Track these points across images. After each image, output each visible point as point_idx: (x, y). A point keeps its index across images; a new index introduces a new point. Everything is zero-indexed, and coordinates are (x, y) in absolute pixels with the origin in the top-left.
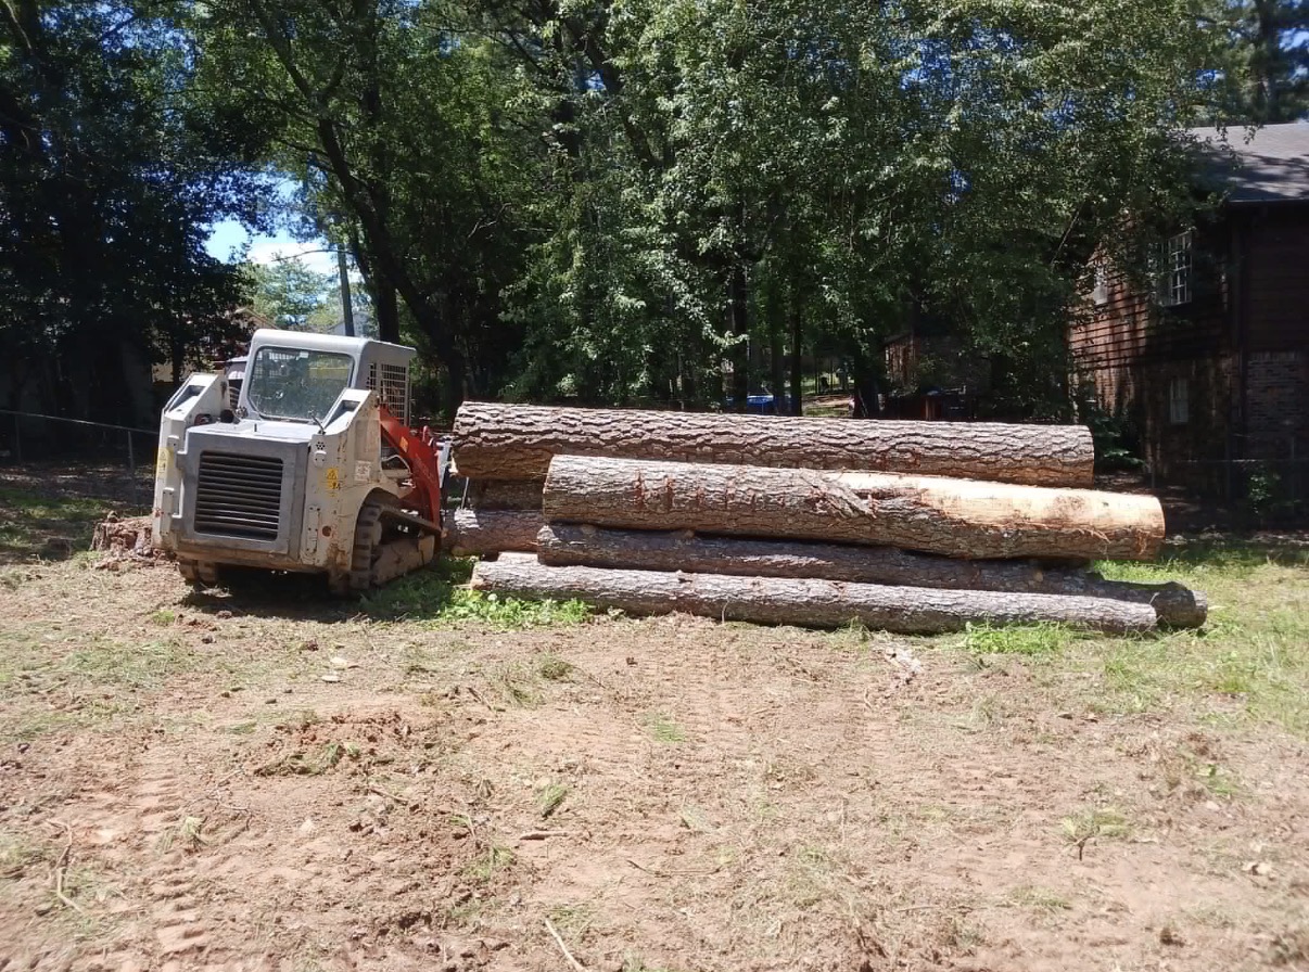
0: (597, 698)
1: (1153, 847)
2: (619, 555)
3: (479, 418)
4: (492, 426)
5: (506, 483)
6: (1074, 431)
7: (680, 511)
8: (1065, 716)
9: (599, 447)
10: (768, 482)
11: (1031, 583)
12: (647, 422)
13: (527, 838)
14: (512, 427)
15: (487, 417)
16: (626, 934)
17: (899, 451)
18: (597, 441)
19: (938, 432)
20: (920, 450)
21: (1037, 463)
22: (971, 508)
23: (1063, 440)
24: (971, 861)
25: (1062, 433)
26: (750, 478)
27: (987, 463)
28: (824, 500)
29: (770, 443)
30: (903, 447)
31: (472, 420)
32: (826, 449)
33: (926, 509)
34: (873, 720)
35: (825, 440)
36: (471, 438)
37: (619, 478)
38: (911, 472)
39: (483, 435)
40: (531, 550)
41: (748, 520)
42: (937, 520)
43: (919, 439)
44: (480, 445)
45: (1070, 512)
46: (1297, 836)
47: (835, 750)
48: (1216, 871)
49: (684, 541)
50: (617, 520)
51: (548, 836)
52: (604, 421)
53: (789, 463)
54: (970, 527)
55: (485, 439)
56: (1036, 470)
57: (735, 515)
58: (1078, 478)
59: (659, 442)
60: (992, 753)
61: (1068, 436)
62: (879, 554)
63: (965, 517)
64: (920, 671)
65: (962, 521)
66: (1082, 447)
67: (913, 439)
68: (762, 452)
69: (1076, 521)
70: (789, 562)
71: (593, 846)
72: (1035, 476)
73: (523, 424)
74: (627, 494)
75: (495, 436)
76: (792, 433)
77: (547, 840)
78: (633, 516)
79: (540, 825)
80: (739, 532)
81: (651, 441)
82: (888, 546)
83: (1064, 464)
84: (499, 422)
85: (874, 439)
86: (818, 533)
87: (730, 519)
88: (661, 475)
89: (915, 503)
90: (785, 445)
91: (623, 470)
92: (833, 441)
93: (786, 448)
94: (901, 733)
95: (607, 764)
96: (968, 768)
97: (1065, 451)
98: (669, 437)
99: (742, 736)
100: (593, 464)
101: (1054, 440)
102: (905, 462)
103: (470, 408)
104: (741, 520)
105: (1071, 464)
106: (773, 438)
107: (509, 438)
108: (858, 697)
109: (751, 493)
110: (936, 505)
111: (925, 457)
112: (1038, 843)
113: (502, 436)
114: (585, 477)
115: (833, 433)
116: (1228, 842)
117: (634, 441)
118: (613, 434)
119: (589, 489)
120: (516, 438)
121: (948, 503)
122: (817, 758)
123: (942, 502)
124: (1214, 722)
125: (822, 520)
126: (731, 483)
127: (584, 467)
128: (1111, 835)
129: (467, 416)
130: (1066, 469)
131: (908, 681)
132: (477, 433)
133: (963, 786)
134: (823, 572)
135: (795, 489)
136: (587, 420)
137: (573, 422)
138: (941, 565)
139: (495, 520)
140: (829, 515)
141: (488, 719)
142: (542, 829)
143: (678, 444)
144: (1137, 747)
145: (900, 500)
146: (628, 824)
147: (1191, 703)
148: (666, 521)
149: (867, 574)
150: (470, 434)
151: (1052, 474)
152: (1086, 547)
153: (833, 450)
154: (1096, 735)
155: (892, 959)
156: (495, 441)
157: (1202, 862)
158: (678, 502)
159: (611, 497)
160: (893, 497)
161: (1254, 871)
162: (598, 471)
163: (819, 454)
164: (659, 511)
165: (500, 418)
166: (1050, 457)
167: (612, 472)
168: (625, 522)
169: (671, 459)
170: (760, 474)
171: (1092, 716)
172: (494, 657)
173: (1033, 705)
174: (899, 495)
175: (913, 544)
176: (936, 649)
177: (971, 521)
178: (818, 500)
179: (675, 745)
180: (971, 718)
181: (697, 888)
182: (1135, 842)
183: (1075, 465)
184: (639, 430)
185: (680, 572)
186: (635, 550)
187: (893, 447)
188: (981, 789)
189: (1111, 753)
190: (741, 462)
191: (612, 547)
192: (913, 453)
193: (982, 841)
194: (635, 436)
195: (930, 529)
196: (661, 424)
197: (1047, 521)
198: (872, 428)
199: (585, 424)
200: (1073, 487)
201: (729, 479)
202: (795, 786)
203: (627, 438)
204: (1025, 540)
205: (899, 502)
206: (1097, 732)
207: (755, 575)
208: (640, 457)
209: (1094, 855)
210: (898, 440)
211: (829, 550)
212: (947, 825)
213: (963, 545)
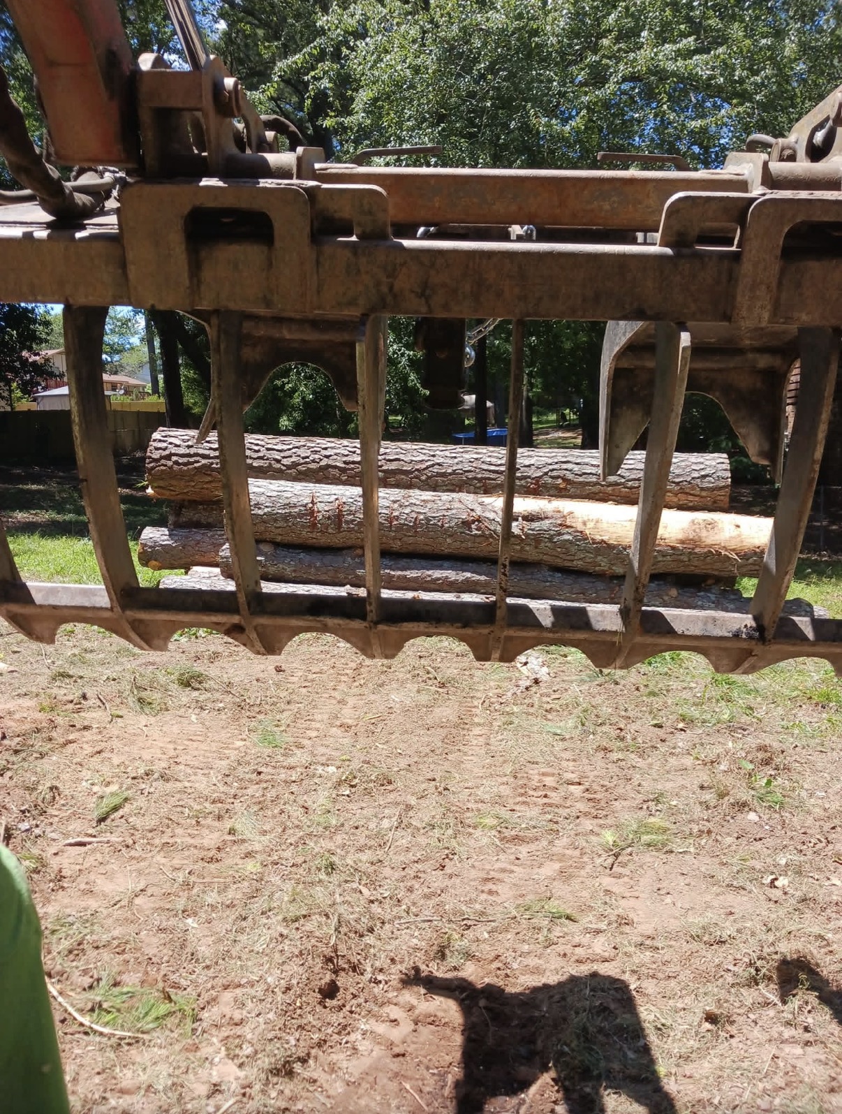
0: (221, 705)
1: (687, 857)
2: (295, 571)
3: (171, 443)
4: (182, 451)
5: (201, 503)
6: (714, 459)
7: (350, 530)
8: (655, 726)
9: (280, 471)
10: (429, 505)
11: (666, 598)
12: (326, 449)
13: (71, 845)
14: (201, 451)
15: (177, 442)
16: (118, 946)
17: (551, 477)
18: (278, 466)
19: (586, 460)
20: (570, 476)
21: (677, 488)
22: (611, 530)
23: (702, 466)
24: (503, 870)
25: (702, 460)
26: (414, 501)
27: (631, 488)
28: (479, 521)
29: (435, 470)
30: (555, 473)
31: (164, 445)
32: (487, 475)
33: (570, 530)
34: (479, 724)
35: (485, 467)
36: (163, 461)
37: (294, 500)
38: (562, 497)
39: (174, 458)
40: (216, 565)
41: (411, 540)
42: (579, 540)
43: (569, 466)
44: (171, 468)
45: (704, 534)
46: (830, 847)
47: (427, 755)
48: (735, 883)
49: (353, 559)
50: (292, 538)
51: (90, 843)
52: (285, 447)
53: (451, 488)
54: (610, 547)
55: (176, 463)
56: (676, 495)
57: (399, 535)
58: (715, 502)
59: (336, 467)
60: (574, 760)
61: (707, 463)
62: (528, 571)
63: (605, 538)
64: (544, 678)
65: (603, 541)
66: (719, 474)
67: (565, 466)
68: (429, 478)
69: (709, 541)
70: (447, 577)
71: (133, 853)
72: (675, 500)
73: (211, 449)
74: (300, 515)
75: (185, 460)
76: (456, 460)
77: (89, 847)
78: (306, 535)
79: (91, 831)
80: (404, 550)
81: (328, 466)
82: (536, 564)
83: (702, 489)
84: (189, 447)
85: (529, 466)
86: (474, 552)
87: (394, 538)
88: (333, 498)
89: (560, 525)
90: (449, 471)
91: (298, 492)
92: (493, 468)
93: (450, 474)
94: (500, 737)
95: (189, 771)
96: (544, 774)
97: (704, 477)
98: (345, 462)
99: (346, 741)
100: (272, 487)
101: (694, 467)
102: (557, 487)
103: (163, 434)
104: (405, 539)
105: (707, 489)
106: (439, 464)
107: (198, 462)
108: (476, 703)
109: (414, 515)
110: (580, 527)
111: (575, 483)
112: (577, 853)
113: (192, 460)
114: (262, 499)
115: (493, 460)
116: (756, 855)
117: (313, 466)
118: (292, 460)
119: (266, 510)
120: (204, 461)
121: (590, 525)
122: (403, 763)
123: (584, 523)
124: (796, 731)
125: (478, 540)
126: (396, 506)
127: (261, 490)
128: (649, 845)
129: (160, 441)
130: (704, 494)
131: (527, 688)
132: (168, 457)
133: (531, 793)
134: (478, 588)
135: (454, 511)
136: (269, 446)
137: (256, 448)
138: (584, 582)
139: (187, 537)
140: (483, 536)
141: (94, 726)
142: (91, 836)
143: (352, 469)
144: (712, 757)
145: (547, 522)
146: (179, 831)
147: (781, 712)
148: (337, 540)
149: (517, 589)
150: (162, 457)
151: (691, 498)
152: (718, 565)
153: (493, 476)
154: (680, 744)
155: (368, 976)
156: (185, 464)
157: (723, 874)
158: (347, 522)
159: (285, 517)
160: (542, 519)
161: (772, 884)
162: (275, 494)
163: (480, 480)
164: (330, 531)
165: (190, 443)
166: (690, 483)
167: (289, 495)
168: (300, 541)
169: (344, 483)
170: (423, 498)
171: (681, 725)
172: (153, 664)
173: (631, 714)
174: (547, 518)
175: (559, 562)
176: (569, 658)
177: (611, 542)
178: (473, 522)
179: (268, 751)
180: (568, 724)
181: (213, 897)
182: (672, 852)
183: (713, 489)
184: (317, 456)
185: (348, 586)
186: (310, 566)
187: (546, 474)
188: (546, 796)
189: (688, 761)
190: (409, 486)
191: (289, 563)
192: (565, 479)
193: (523, 850)
194: (313, 461)
195: (573, 549)
196: (338, 451)
197: (682, 542)
198: (529, 456)
199: (268, 449)
200: (710, 510)
201: (395, 502)
202: (368, 792)
203: (306, 463)
204: (660, 559)
205: (545, 524)
206: (682, 741)
207: (416, 590)
208: (319, 481)
209: (624, 865)
210: (551, 467)
211: (484, 567)
212: (494, 832)
213: (603, 564)
